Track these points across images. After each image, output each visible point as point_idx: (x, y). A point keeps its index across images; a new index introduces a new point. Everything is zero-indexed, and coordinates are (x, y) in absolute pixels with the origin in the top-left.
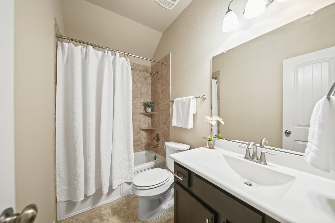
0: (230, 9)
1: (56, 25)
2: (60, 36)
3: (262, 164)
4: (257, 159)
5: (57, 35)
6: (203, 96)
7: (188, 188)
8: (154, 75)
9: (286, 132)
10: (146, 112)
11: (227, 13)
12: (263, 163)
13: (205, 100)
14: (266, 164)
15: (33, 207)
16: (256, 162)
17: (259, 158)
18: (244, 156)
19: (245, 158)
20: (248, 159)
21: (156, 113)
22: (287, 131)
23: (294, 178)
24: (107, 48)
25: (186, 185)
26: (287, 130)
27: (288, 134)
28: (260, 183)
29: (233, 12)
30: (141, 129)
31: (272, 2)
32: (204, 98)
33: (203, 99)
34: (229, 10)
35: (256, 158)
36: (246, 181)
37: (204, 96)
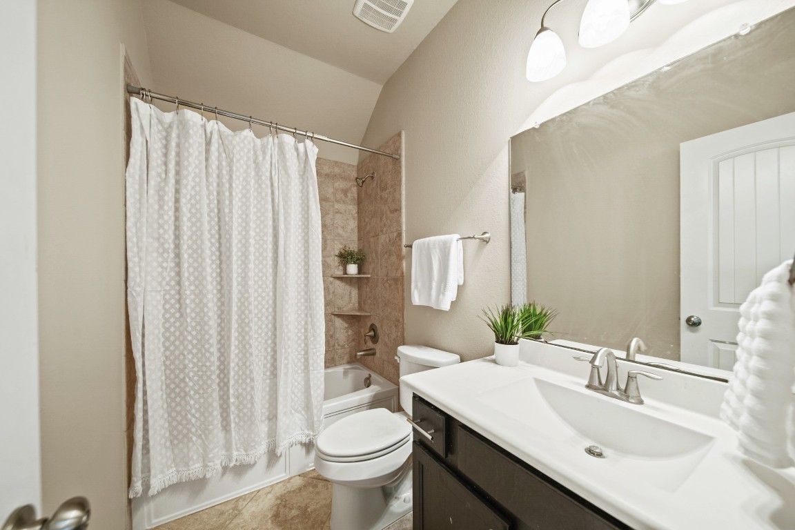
0: (545, 25)
1: (127, 63)
2: (137, 91)
3: (632, 403)
4: (618, 389)
5: (129, 88)
6: (483, 235)
7: (447, 456)
8: (363, 182)
9: (688, 320)
10: (345, 273)
11: (537, 34)
12: (633, 401)
13: (487, 242)
14: (641, 402)
15: (80, 504)
16: (615, 397)
17: (623, 387)
18: (586, 382)
19: (589, 387)
20: (595, 389)
21: (369, 276)
22: (692, 319)
23: (708, 439)
24: (251, 117)
25: (440, 450)
26: (693, 317)
27: (694, 324)
28: (623, 451)
29: (553, 33)
30: (334, 315)
31: (648, 5)
32: (486, 238)
33: (484, 241)
34: (543, 29)
35: (614, 387)
36: (588, 444)
37: (485, 233)
